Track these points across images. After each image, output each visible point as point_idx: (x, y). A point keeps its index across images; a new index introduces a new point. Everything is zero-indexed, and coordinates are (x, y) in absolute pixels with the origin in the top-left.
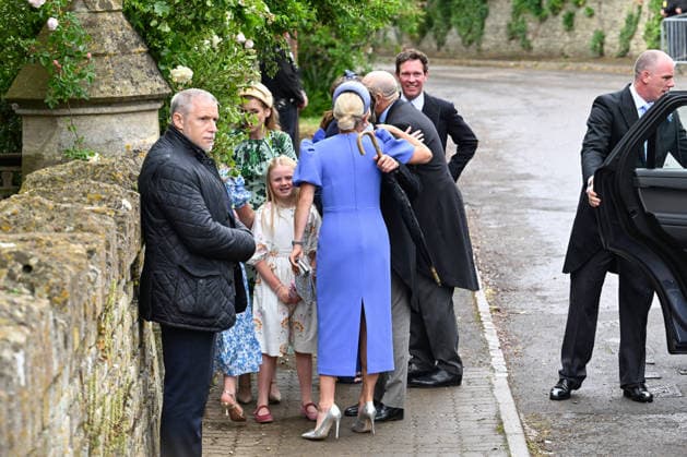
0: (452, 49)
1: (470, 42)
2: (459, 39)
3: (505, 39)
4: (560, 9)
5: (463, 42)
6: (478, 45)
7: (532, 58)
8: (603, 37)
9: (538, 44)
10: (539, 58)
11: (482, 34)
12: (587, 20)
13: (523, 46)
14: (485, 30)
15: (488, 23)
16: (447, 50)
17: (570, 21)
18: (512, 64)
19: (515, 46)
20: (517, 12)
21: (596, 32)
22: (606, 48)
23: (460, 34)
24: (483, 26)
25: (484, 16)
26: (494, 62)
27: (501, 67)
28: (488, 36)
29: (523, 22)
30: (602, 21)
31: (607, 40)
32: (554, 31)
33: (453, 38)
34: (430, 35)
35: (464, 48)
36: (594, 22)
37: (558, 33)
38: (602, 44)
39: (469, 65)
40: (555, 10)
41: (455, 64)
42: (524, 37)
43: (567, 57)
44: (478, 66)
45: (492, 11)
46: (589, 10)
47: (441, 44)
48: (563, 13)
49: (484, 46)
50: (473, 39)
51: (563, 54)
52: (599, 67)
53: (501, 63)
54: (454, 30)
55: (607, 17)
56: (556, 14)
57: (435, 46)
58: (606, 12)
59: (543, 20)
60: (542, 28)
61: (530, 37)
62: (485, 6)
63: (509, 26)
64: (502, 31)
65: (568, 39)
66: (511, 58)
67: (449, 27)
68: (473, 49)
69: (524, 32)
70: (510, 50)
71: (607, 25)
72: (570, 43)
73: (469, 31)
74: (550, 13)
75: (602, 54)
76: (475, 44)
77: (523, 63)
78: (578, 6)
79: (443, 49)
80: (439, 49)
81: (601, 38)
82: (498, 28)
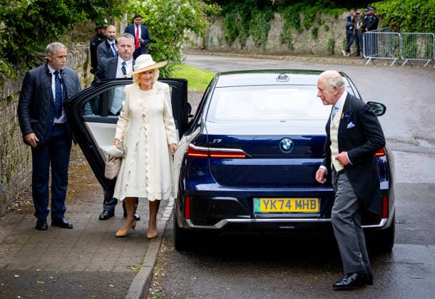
0: (249, 48)
1: (260, 44)
2: (253, 43)
3: (279, 43)
4: (310, 26)
5: (256, 44)
6: (264, 46)
7: (294, 54)
8: (334, 43)
9: (297, 46)
10: (297, 54)
11: (266, 40)
12: (325, 33)
13: (289, 47)
14: (269, 37)
15: (270, 34)
16: (247, 49)
17: (315, 33)
18: (281, 57)
19: (285, 47)
20: (286, 28)
21: (330, 40)
22: (335, 49)
23: (254, 40)
24: (267, 35)
25: (267, 30)
26: (270, 56)
27: (274, 59)
28: (270, 41)
29: (289, 33)
30: (333, 34)
31: (336, 44)
32: (306, 39)
33: (250, 42)
34: (237, 40)
35: (256, 49)
36: (329, 34)
37: (309, 41)
38: (333, 47)
39: (256, 58)
40: (307, 27)
41: (249, 57)
42: (290, 42)
43: (313, 54)
44: (262, 58)
45: (272, 27)
46: (326, 27)
47: (243, 45)
48: (312, 28)
49: (267, 47)
50: (261, 44)
51: (311, 52)
52: (330, 60)
53: (274, 57)
54: (251, 37)
55: (337, 30)
56: (308, 29)
57: (240, 47)
58: (336, 28)
59: (301, 32)
60: (300, 36)
61: (293, 42)
62: (268, 24)
63: (282, 35)
64: (277, 38)
65: (314, 44)
66: (282, 54)
67: (248, 36)
68: (261, 50)
69: (290, 39)
70: (282, 50)
71: (336, 36)
72: (315, 46)
73: (260, 38)
74: (304, 28)
75: (333, 53)
76: (262, 46)
77: (287, 57)
78: (321, 24)
79: (244, 48)
80: (242, 48)
81: (333, 43)
82: (276, 37)
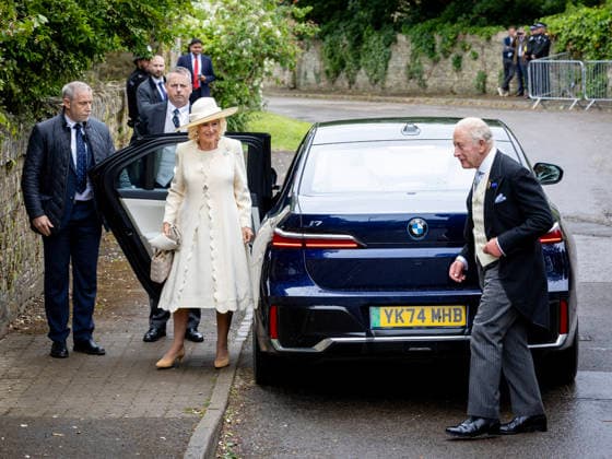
0: (361, 87)
1: (376, 81)
2: (367, 79)
3: (406, 78)
4: (450, 53)
5: (370, 80)
6: (383, 83)
7: (427, 95)
8: (486, 76)
9: (431, 83)
10: (431, 95)
11: (386, 74)
12: (472, 62)
13: (420, 84)
14: (389, 70)
15: (390, 66)
16: (357, 88)
17: (458, 62)
18: (407, 99)
19: (414, 84)
20: (414, 56)
21: (479, 73)
22: (488, 86)
23: (367, 74)
24: (386, 67)
25: (387, 59)
26: (393, 98)
27: (398, 102)
28: (391, 76)
29: (420, 63)
30: (484, 63)
31: (489, 79)
32: (445, 72)
33: (362, 77)
34: (343, 75)
35: (371, 87)
36: (478, 64)
37: (449, 74)
38: (484, 83)
39: (371, 101)
40: (446, 54)
41: (360, 100)
42: (421, 77)
43: (455, 94)
44: (379, 101)
45: (394, 54)
46: (474, 53)
47: (352, 82)
48: (453, 56)
49: (388, 84)
50: (378, 79)
51: (452, 91)
52: (479, 102)
53: (398, 99)
54: (362, 70)
55: (490, 59)
56: (447, 57)
57: (347, 84)
58: (487, 55)
59: (436, 62)
60: (435, 68)
61: (425, 77)
62: (388, 50)
63: (409, 67)
64: (402, 72)
65: (456, 79)
66: (408, 95)
67: (359, 68)
68: (378, 88)
69: (420, 72)
70: (409, 88)
71: (489, 67)
72: (458, 81)
73: (375, 72)
74: (441, 55)
75: (484, 92)
76: (379, 83)
77: (416, 99)
78: (465, 50)
79: (353, 87)
80: (350, 87)
81: (483, 77)
82: (399, 69)
